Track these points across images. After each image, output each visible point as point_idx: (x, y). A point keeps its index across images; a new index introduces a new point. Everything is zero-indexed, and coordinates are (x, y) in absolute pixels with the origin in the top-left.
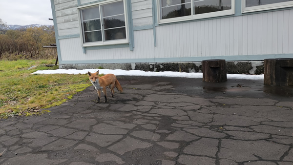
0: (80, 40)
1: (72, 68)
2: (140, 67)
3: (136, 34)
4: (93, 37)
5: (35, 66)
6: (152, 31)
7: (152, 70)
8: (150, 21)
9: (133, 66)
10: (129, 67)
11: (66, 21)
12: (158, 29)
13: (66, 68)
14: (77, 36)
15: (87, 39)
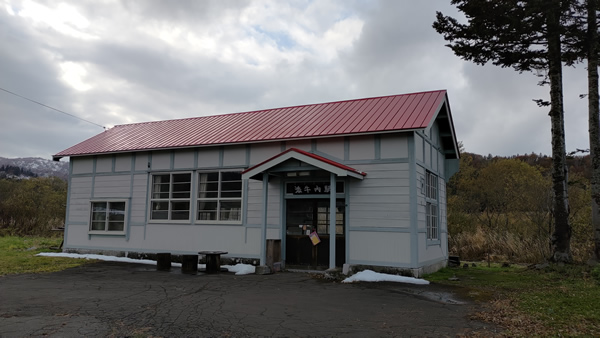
0: (88, 227)
1: (75, 252)
2: (131, 255)
3: (132, 228)
4: (99, 226)
5: (35, 248)
6: (142, 228)
7: (139, 258)
8: (143, 220)
9: (127, 254)
10: (122, 255)
11: (78, 210)
12: (148, 226)
13: (70, 252)
14: (85, 224)
15: (94, 227)
